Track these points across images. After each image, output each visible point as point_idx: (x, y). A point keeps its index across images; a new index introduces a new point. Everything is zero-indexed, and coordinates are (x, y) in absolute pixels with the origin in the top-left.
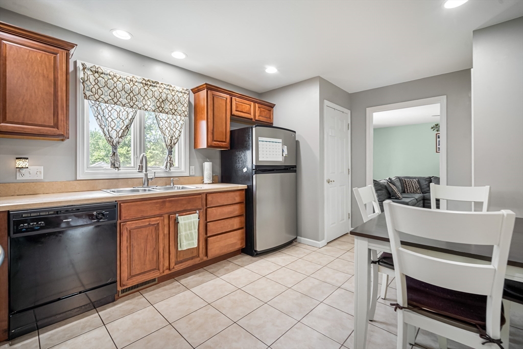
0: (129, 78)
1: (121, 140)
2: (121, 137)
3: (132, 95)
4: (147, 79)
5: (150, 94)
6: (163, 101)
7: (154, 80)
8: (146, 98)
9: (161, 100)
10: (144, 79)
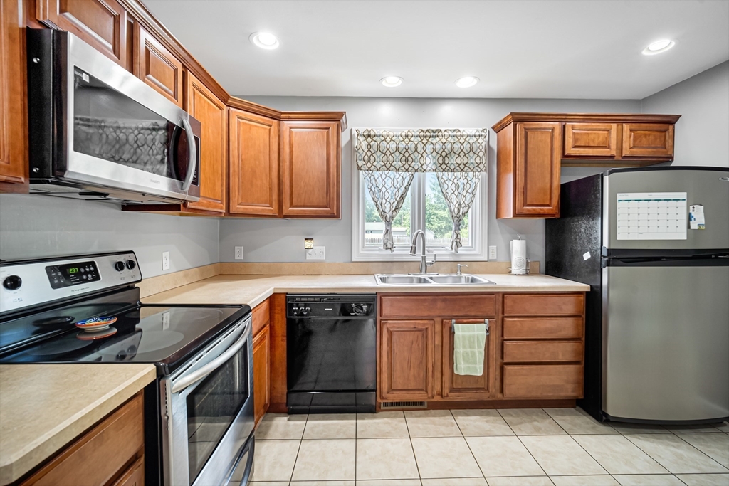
0: (403, 134)
1: (395, 213)
2: (395, 210)
3: (407, 155)
4: (425, 129)
5: (429, 147)
6: (447, 155)
7: (434, 128)
8: (425, 155)
9: (444, 154)
10: (422, 131)
